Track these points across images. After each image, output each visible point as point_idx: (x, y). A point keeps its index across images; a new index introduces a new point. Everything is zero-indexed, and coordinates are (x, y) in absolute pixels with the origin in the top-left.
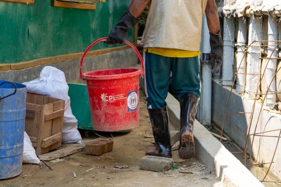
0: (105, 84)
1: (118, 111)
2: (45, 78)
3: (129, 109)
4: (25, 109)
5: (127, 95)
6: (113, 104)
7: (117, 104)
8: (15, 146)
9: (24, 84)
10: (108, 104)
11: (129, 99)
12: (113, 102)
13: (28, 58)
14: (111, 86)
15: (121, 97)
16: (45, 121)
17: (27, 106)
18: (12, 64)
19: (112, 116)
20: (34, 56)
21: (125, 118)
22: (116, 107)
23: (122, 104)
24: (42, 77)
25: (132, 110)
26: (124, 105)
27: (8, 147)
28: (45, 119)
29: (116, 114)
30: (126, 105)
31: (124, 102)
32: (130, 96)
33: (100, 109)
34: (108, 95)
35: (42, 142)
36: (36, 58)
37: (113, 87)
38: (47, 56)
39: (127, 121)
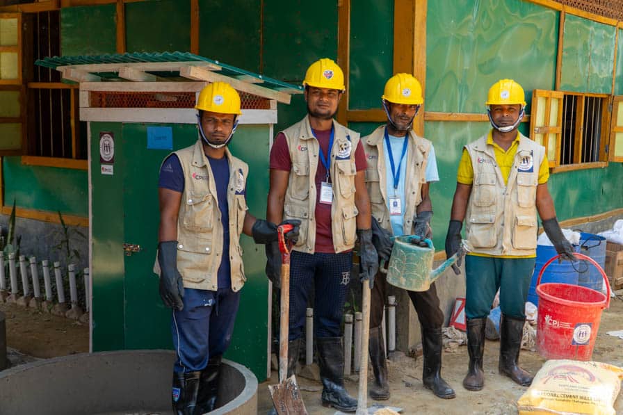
0: (552, 306)
1: (560, 340)
2: (618, 230)
3: (574, 341)
4: (605, 255)
5: (575, 326)
6: (555, 330)
7: (561, 331)
8: (597, 282)
9: (599, 234)
10: (551, 328)
11: (576, 330)
12: (555, 327)
13: (601, 211)
14: (557, 310)
15: (567, 326)
16: (618, 265)
17: (607, 253)
18: (590, 217)
19: (552, 343)
20: (607, 209)
21: (566, 350)
22: (559, 335)
23: (567, 334)
24: (616, 229)
25: (577, 344)
26: (569, 336)
27: (592, 282)
28: (619, 263)
29: (557, 343)
30: (572, 336)
31: (569, 332)
32: (578, 328)
33: (543, 329)
34: (553, 319)
35: (616, 281)
36: (608, 211)
37: (559, 312)
38: (617, 208)
39: (568, 355)
